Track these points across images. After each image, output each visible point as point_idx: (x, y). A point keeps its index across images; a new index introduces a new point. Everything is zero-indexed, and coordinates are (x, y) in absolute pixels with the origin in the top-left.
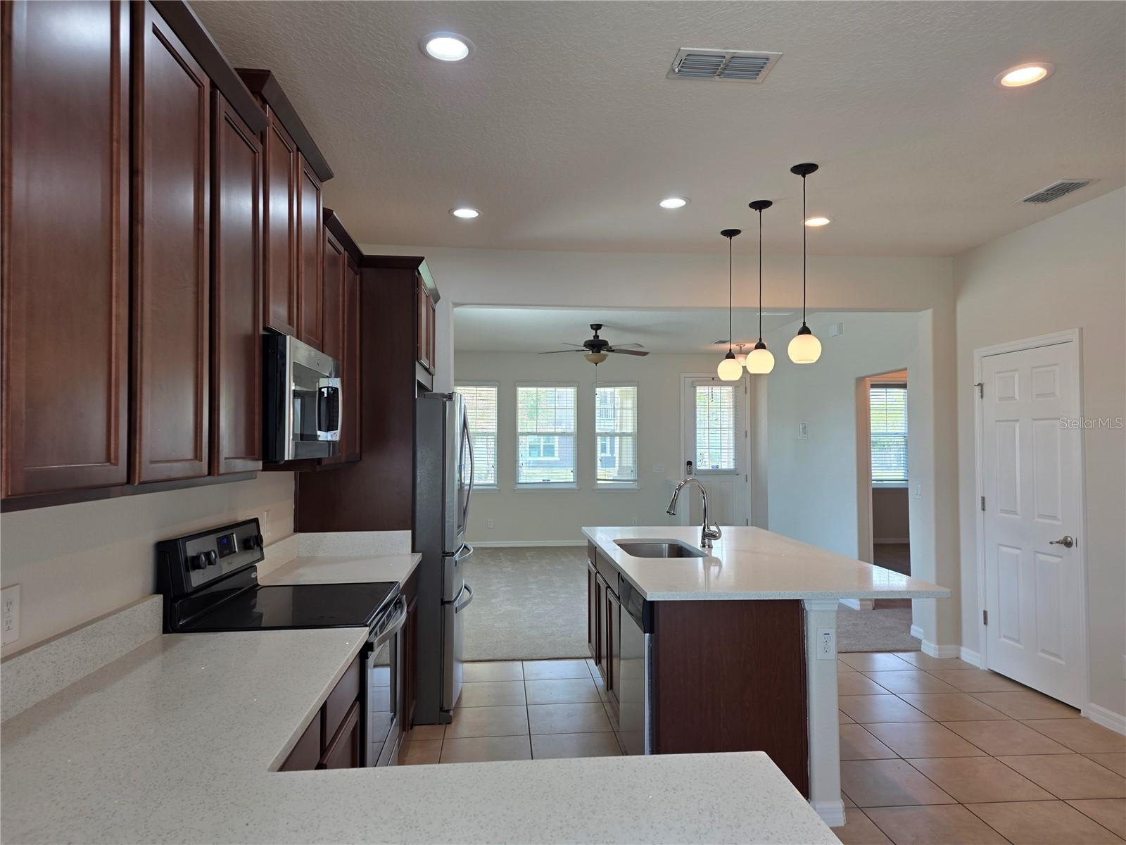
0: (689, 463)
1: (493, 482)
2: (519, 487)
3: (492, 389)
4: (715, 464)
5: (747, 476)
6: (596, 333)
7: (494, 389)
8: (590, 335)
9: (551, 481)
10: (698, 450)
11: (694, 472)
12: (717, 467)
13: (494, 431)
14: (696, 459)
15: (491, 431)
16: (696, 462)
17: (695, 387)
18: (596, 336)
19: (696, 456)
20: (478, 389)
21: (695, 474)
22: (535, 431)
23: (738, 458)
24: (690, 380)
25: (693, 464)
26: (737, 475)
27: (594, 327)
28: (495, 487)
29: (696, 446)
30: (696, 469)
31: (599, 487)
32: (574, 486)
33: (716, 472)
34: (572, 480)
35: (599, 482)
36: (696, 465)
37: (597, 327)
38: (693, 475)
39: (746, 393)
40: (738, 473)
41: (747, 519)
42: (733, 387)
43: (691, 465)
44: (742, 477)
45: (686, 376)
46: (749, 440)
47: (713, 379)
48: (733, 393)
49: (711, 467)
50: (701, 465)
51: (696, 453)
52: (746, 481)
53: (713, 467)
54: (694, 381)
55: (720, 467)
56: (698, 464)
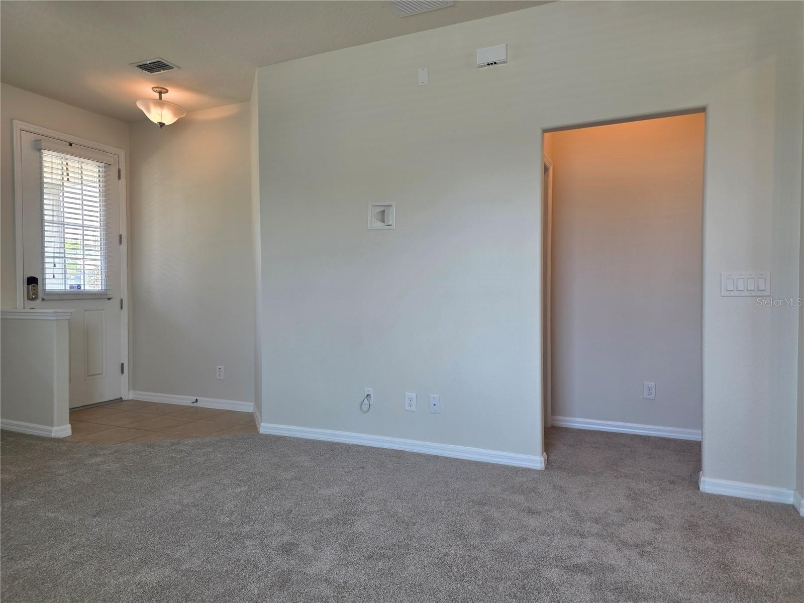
0: (32, 281)
4: (74, 282)
5: (121, 300)
10: (47, 260)
11: (41, 296)
12: (79, 287)
14: (43, 274)
16: (44, 279)
17: (40, 150)
19: (43, 269)
21: (43, 299)
23: (110, 273)
24: (35, 137)
25: (40, 282)
26: (109, 299)
29: (43, 252)
30: (44, 290)
33: (76, 296)
36: (44, 284)
38: (39, 300)
39: (119, 178)
40: (110, 296)
41: (122, 365)
42: (101, 164)
43: (37, 284)
44: (115, 302)
45: (24, 127)
46: (124, 248)
47: (71, 145)
48: (101, 174)
49: (68, 287)
50: (53, 283)
51: (43, 263)
52: (121, 308)
53: (72, 287)
54: (41, 140)
55: (82, 288)
56: (47, 281)
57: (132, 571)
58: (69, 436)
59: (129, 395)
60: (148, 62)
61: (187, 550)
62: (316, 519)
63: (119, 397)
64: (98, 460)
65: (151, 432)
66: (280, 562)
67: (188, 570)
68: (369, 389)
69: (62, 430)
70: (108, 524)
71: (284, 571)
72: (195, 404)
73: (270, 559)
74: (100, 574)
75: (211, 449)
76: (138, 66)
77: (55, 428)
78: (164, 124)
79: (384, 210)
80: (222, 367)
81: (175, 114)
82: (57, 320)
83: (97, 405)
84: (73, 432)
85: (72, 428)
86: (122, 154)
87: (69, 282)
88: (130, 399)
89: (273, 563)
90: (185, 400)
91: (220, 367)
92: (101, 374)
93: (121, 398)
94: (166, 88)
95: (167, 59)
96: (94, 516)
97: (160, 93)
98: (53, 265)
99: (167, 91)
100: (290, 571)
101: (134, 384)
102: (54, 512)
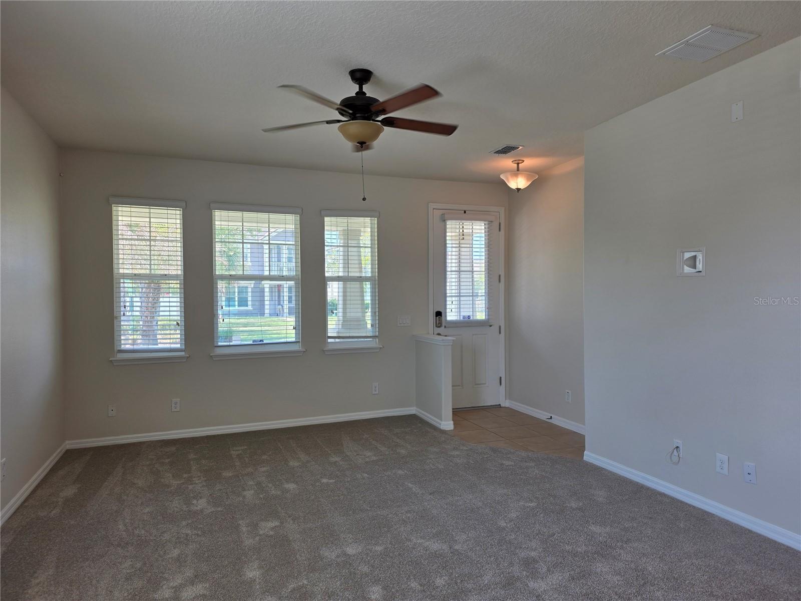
0: (439, 314)
1: (178, 346)
2: (219, 351)
3: (174, 212)
4: (467, 314)
5: (500, 327)
6: (361, 88)
7: (178, 212)
8: (352, 90)
9: (265, 342)
10: (448, 299)
11: (444, 324)
12: (469, 317)
13: (179, 272)
14: (446, 309)
15: (174, 273)
16: (445, 313)
17: (444, 221)
18: (361, 93)
19: (446, 305)
20: (152, 211)
21: (445, 327)
22: (241, 273)
23: (491, 307)
24: (441, 212)
25: (443, 315)
26: (491, 326)
27: (358, 75)
28: (183, 353)
29: (446, 293)
30: (446, 320)
31: (330, 347)
32: (297, 347)
33: (467, 324)
34: (294, 340)
35: (329, 340)
36: (446, 316)
37: (361, 76)
38: (443, 328)
39: (500, 230)
40: (491, 324)
41: (501, 378)
42: (486, 223)
43: (441, 316)
44: (495, 329)
45: (435, 207)
46: (502, 285)
47: (465, 212)
48: (486, 230)
49: (462, 318)
50: (451, 315)
51: (446, 301)
52: (500, 333)
53: (464, 317)
54: (444, 214)
55: (471, 318)
56: (448, 314)
57: (428, 538)
58: (451, 430)
59: (506, 403)
60: (501, 148)
61: (465, 537)
62: (568, 548)
63: (498, 404)
64: (457, 453)
65: (503, 439)
66: (516, 570)
67: (457, 550)
68: (679, 441)
69: (447, 424)
70: (434, 502)
71: (514, 577)
72: (550, 421)
73: (511, 564)
74: (411, 534)
75: (533, 465)
76: (495, 153)
77: (443, 423)
78: (520, 189)
79: (696, 256)
80: (570, 392)
81: (528, 180)
82: (444, 345)
83: (481, 408)
84: (455, 427)
85: (454, 424)
86: (502, 210)
87: (462, 314)
88: (507, 406)
89: (512, 568)
90: (542, 415)
91: (568, 391)
92: (485, 384)
93: (500, 405)
94: (522, 159)
95: (512, 143)
96: (431, 494)
97: (518, 164)
98: (451, 302)
99: (523, 161)
100: (518, 579)
101: (509, 395)
102: (413, 484)
